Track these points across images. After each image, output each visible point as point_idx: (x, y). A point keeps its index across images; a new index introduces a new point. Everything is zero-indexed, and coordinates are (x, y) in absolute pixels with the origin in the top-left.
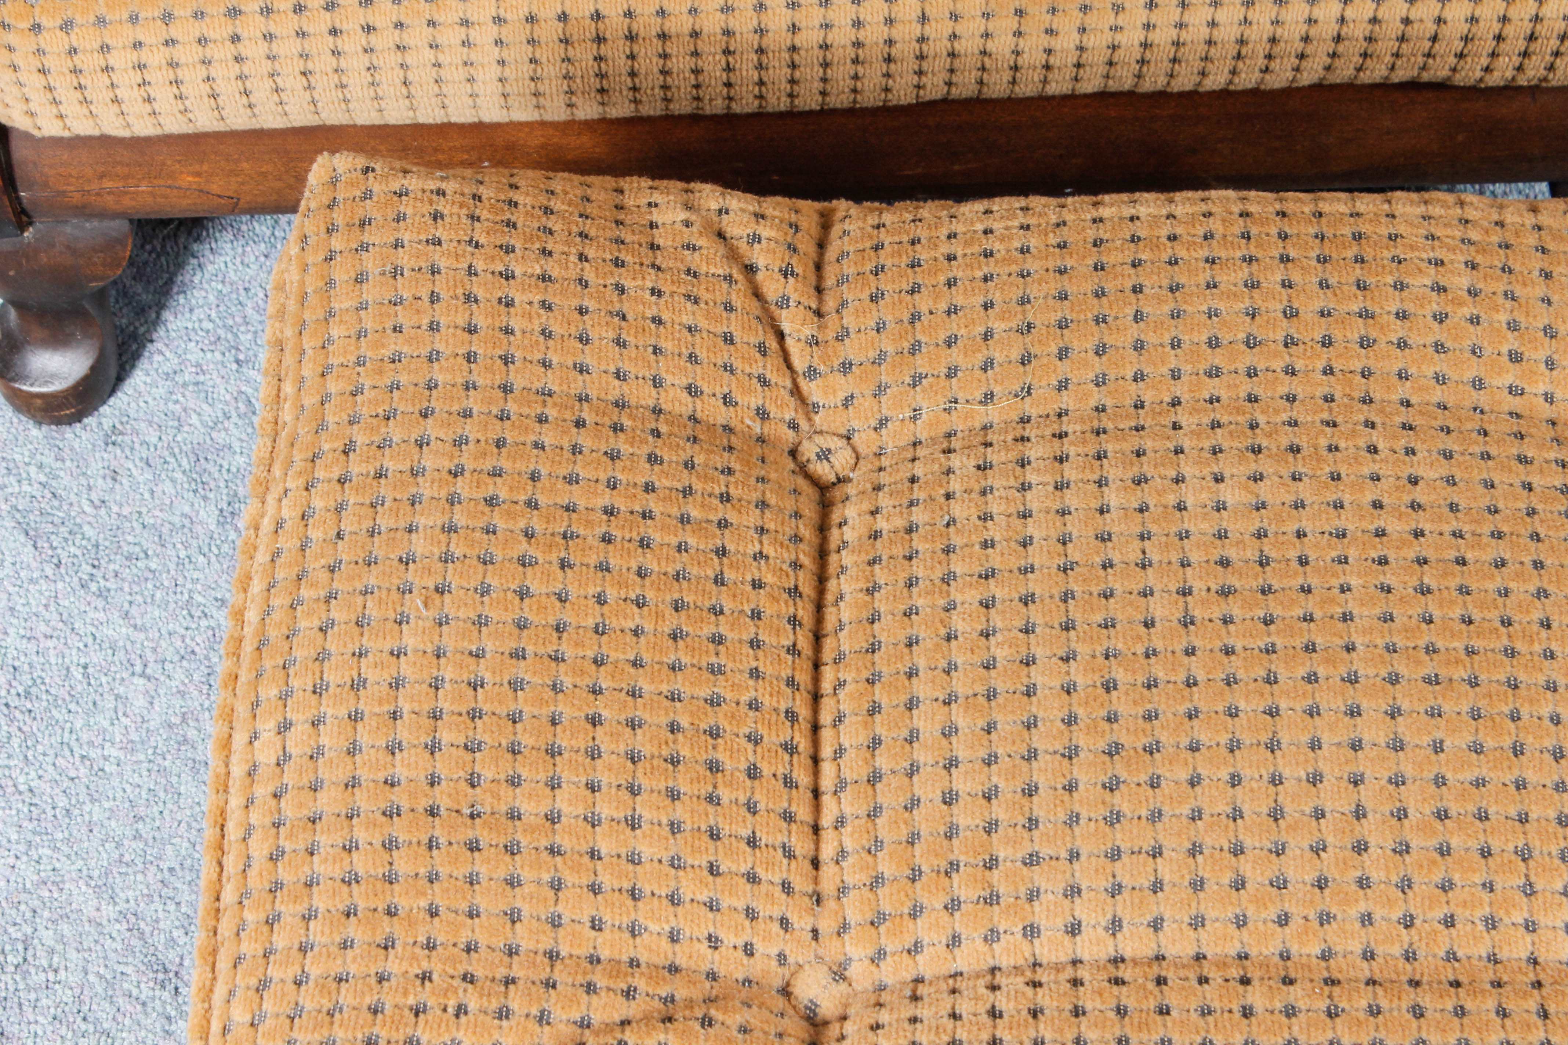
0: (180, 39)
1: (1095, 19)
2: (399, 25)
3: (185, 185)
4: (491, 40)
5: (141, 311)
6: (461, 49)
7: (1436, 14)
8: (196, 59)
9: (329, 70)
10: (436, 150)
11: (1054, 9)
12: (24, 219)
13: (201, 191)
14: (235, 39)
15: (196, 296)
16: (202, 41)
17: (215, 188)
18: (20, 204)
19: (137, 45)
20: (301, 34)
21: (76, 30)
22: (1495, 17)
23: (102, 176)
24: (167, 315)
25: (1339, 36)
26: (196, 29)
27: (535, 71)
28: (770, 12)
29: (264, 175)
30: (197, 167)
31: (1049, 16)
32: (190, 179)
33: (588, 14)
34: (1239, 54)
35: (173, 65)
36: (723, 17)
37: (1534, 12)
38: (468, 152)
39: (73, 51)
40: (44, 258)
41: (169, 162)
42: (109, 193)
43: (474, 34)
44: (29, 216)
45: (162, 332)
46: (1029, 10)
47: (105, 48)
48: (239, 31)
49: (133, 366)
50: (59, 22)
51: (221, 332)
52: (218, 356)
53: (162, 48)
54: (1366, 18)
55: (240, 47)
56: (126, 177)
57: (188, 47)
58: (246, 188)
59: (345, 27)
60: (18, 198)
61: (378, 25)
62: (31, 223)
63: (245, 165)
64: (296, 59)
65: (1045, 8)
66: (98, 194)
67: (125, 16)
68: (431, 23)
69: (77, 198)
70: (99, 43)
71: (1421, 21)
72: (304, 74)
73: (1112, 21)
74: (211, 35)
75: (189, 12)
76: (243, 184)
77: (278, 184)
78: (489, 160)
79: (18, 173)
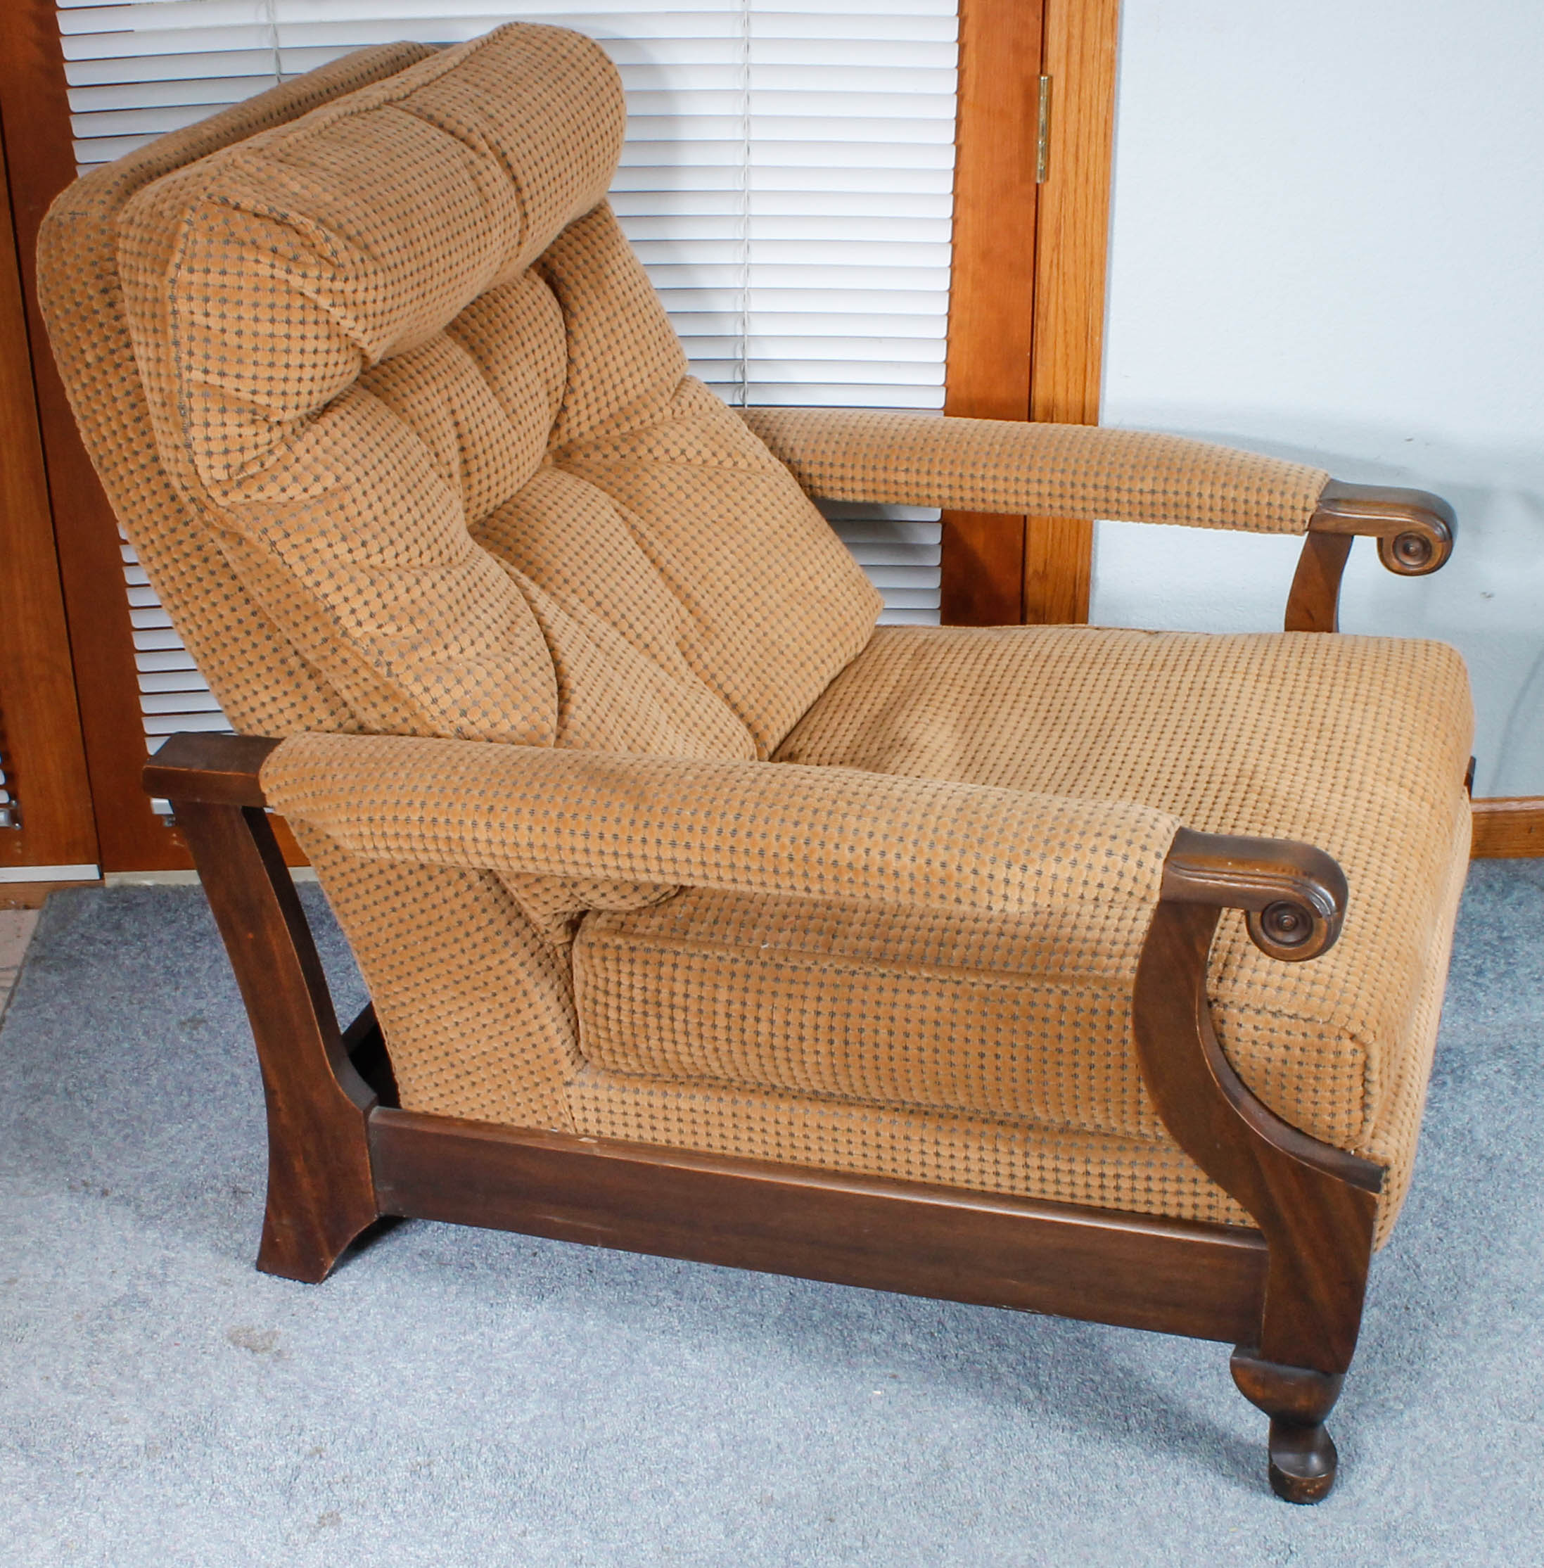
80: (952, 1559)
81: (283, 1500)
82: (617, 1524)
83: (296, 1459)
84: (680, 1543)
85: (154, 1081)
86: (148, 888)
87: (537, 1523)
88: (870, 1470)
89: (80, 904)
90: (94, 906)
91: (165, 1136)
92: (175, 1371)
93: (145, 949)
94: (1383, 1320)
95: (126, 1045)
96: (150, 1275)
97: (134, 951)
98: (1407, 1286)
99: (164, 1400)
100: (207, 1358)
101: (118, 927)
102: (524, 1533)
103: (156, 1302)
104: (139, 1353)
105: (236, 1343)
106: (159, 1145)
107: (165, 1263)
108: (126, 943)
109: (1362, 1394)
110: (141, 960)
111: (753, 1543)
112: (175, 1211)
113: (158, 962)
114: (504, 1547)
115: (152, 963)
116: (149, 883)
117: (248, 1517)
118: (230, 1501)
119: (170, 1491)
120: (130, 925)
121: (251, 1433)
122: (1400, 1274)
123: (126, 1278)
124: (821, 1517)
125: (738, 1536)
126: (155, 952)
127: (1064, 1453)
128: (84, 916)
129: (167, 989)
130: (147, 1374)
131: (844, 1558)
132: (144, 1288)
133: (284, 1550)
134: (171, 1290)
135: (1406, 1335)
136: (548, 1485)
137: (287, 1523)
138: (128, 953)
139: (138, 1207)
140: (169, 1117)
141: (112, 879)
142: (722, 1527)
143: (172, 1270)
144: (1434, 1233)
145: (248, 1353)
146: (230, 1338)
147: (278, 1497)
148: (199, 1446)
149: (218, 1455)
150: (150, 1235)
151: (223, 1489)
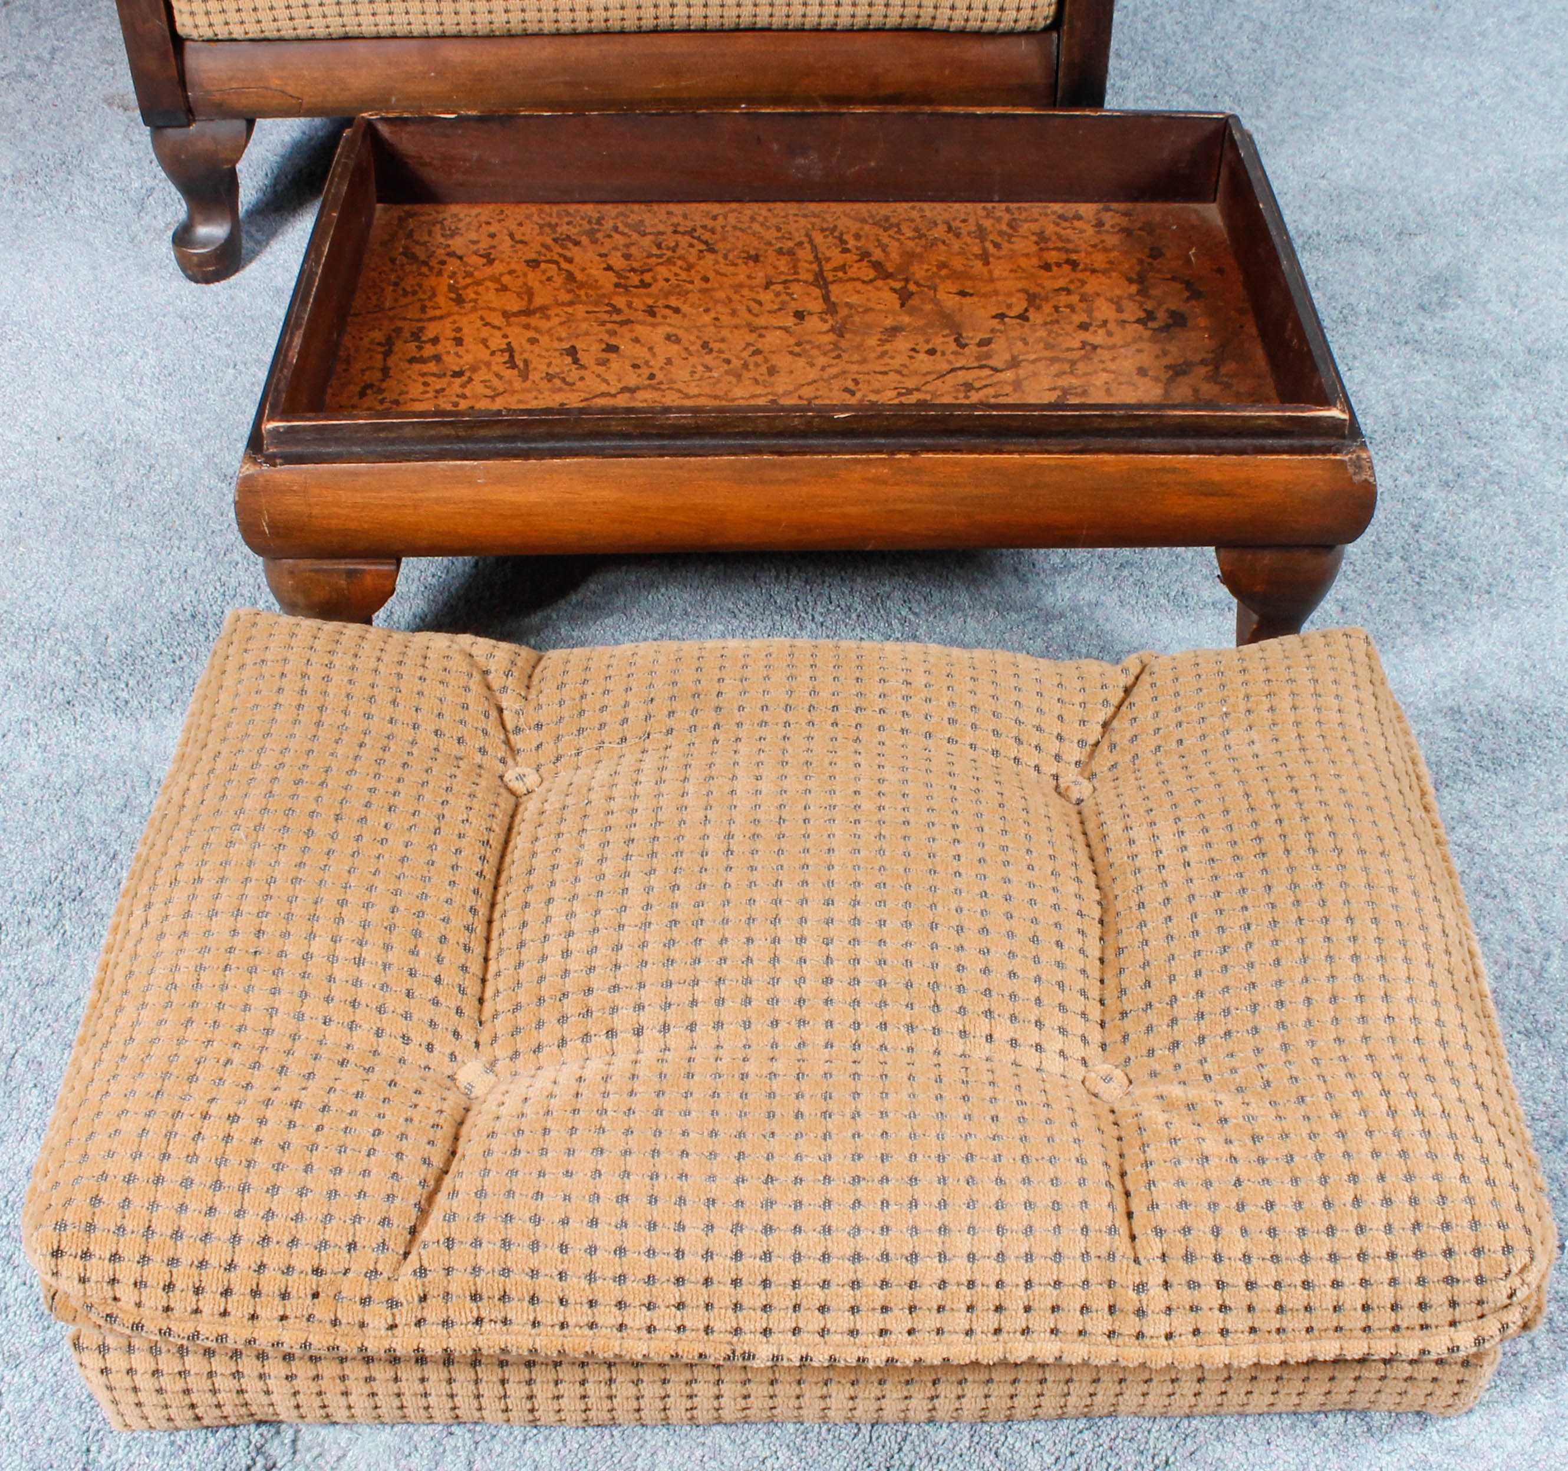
3: (273, 86)
5: (258, 243)
10: (404, 63)
12: (191, 117)
13: (281, 91)
15: (289, 237)
17: (290, 90)
18: (188, 102)
23: (230, 80)
24: (272, 243)
29: (315, 80)
30: (280, 73)
32: (276, 81)
38: (422, 65)
41: (265, 69)
42: (235, 93)
44: (193, 115)
45: (268, 249)
49: (251, 262)
56: (244, 80)
58: (306, 90)
60: (187, 97)
62: (194, 121)
63: (304, 72)
66: (229, 94)
69: (217, 97)
76: (304, 86)
78: (434, 72)
79: (188, 77)
83: (150, 183)
92: (49, 123)
96: (38, 58)
99: (35, 143)
100: (81, 114)
103: (41, 77)
104: (20, 112)
105: (110, 105)
107: (53, 51)
117: (100, 223)
118: (84, 212)
119: (29, 204)
122: (1212, 72)
123: (16, 61)
130: (24, 125)
132: (31, 67)
133: (130, 246)
134: (56, 68)
137: (135, 227)
139: (35, 13)
143: (60, 55)
144: (1248, 46)
145: (121, 111)
146: (105, 100)
147: (130, 209)
148: (63, 175)
149: (79, 180)
150: (43, 31)
151: (79, 204)
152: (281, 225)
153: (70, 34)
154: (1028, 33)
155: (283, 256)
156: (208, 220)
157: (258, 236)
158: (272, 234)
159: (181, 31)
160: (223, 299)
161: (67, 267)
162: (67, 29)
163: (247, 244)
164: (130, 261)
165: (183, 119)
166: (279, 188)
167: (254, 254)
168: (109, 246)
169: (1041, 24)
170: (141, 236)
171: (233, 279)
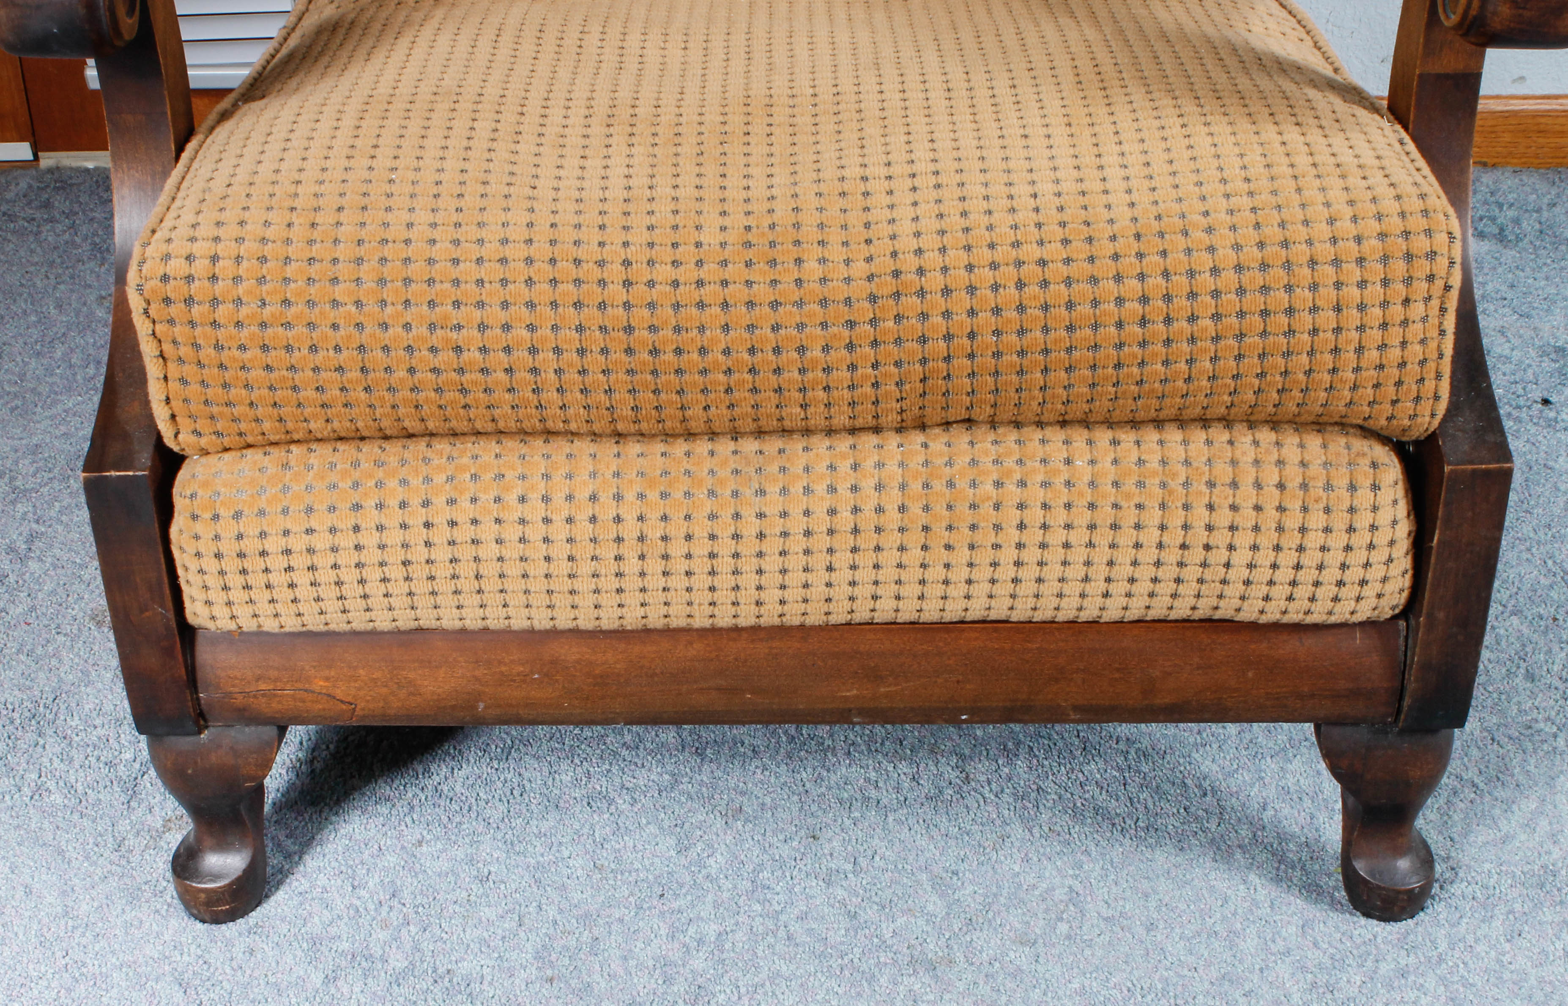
0: (317, 529)
1: (981, 536)
2: (475, 522)
3: (317, 689)
4: (540, 538)
5: (288, 856)
6: (518, 545)
7: (1228, 541)
8: (328, 546)
9: (423, 561)
10: (500, 663)
11: (950, 526)
12: (202, 722)
13: (329, 695)
14: (356, 529)
15: (329, 848)
16: (333, 530)
17: (339, 693)
18: (199, 705)
19: (286, 533)
20: (404, 526)
21: (244, 519)
22: (1271, 546)
23: (258, 680)
24: (307, 857)
25: (1158, 560)
26: (330, 520)
27: (572, 568)
28: (744, 520)
29: (374, 681)
30: (326, 673)
31: (947, 533)
32: (321, 683)
33: (611, 517)
34: (1087, 576)
35: (310, 551)
36: (710, 523)
37: (1298, 543)
38: (523, 665)
39: (240, 537)
40: (213, 758)
41: (307, 668)
42: (264, 695)
43: (529, 531)
44: (205, 720)
45: (301, 868)
46: (933, 526)
47: (263, 535)
48: (359, 522)
49: (277, 889)
50: (232, 512)
51: (343, 868)
52: (339, 882)
53: (304, 536)
54: (1178, 544)
55: (359, 535)
56: (276, 680)
57: (322, 535)
58: (362, 693)
59: (435, 521)
60: (198, 699)
61: (459, 520)
62: (207, 727)
63: (361, 672)
64: (399, 549)
65: (944, 524)
66: (255, 697)
67: (279, 510)
68: (498, 521)
69: (239, 700)
70: (259, 530)
71: (1218, 547)
72: (404, 563)
73: (993, 540)
74: (340, 525)
75: (325, 507)
76: (359, 689)
77: (384, 690)
78: (539, 673)
79: (200, 675)
80: (970, 889)
81: (124, 798)
82: (539, 835)
84: (618, 860)
85: (59, 354)
86: (87, 170)
87: (439, 831)
88: (867, 780)
89: (8, 183)
90: (23, 185)
91: (59, 408)
92: (19, 651)
93: (73, 226)
94: (1526, 631)
95: (33, 318)
96: (11, 549)
97: (59, 227)
98: (1554, 594)
100: (61, 639)
101: (47, 205)
102: (420, 843)
103: (12, 578)
106: (52, 418)
107: (32, 538)
108: (52, 220)
109: (1503, 713)
110: (67, 236)
111: (711, 861)
112: (56, 484)
113: (85, 239)
114: (391, 859)
115: (78, 240)
116: (90, 165)
117: (76, 816)
118: (57, 798)
120: (60, 203)
121: (98, 722)
124: (802, 833)
125: (693, 854)
126: (84, 229)
127: (1119, 769)
128: (10, 195)
129: (92, 264)
131: (829, 884)
133: (115, 857)
134: (33, 565)
135: (1556, 648)
136: (458, 788)
137: (124, 826)
138: (53, 229)
140: (69, 389)
141: (48, 160)
142: (672, 841)
143: (38, 544)
147: (118, 796)
148: (31, 737)
149: (53, 746)
150: (20, 508)
151: (51, 785)
152: (320, 830)
153: (53, 513)
154: (1369, 625)
155: (322, 880)
156: (222, 846)
157: (290, 845)
158: (306, 844)
159: (191, 619)
160: (238, 951)
161: (28, 891)
162: (51, 506)
163: (274, 860)
164: (113, 882)
165: (190, 725)
166: (318, 765)
167: (282, 876)
168: (87, 858)
169: (1388, 614)
170: (131, 841)
171: (255, 916)
